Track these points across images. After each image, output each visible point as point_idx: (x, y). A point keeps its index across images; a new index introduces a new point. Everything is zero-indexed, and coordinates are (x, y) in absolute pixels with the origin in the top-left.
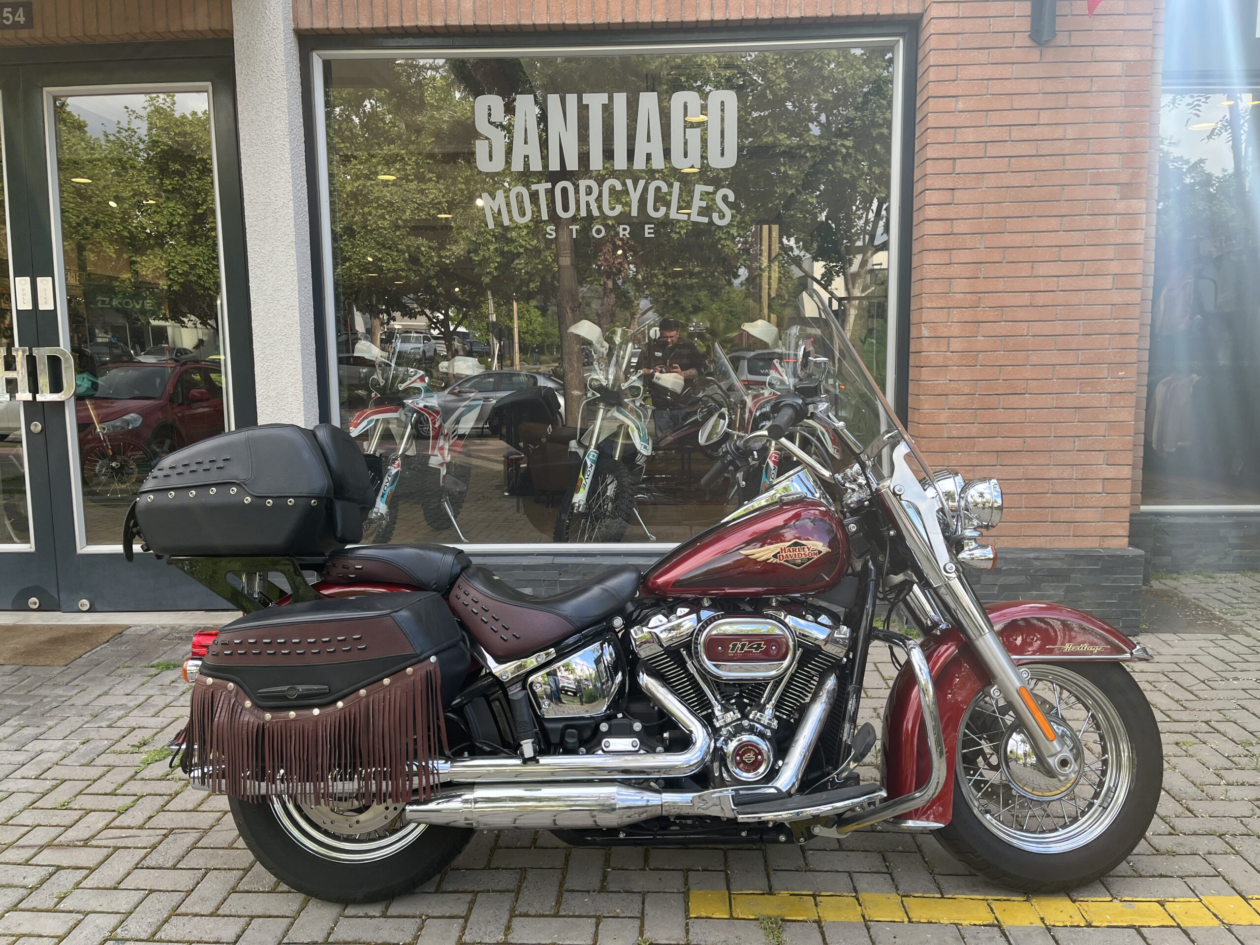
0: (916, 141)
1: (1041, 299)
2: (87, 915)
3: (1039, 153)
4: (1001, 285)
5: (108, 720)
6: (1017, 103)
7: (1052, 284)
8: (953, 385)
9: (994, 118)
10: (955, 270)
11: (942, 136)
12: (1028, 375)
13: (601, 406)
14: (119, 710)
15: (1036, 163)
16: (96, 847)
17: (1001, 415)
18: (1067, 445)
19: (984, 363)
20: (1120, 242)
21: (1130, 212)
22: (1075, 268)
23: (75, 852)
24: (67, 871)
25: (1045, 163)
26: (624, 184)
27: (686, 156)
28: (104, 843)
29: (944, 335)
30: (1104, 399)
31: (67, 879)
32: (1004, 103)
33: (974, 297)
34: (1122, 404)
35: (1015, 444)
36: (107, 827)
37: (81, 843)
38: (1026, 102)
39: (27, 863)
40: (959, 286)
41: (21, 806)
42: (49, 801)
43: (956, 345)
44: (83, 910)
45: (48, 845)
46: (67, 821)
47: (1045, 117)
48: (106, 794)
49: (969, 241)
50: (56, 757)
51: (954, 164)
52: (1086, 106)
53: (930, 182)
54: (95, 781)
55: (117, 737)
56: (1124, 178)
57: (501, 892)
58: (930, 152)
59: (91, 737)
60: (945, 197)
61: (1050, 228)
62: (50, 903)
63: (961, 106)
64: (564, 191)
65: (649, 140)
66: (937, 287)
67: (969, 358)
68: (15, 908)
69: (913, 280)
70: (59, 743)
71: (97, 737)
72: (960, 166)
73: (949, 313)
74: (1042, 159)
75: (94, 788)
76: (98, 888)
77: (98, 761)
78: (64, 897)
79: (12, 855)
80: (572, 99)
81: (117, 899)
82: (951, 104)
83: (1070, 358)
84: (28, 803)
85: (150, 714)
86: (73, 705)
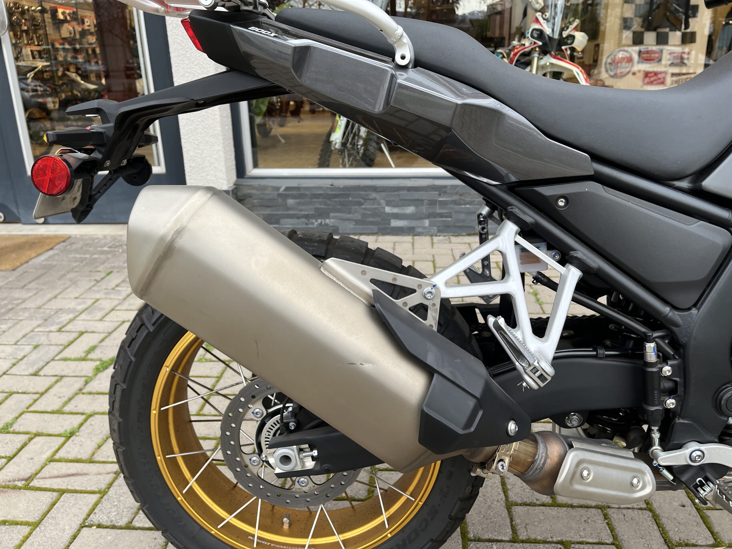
5: (59, 323)
14: (68, 314)
16: (38, 490)
36: (52, 460)
37: (22, 484)
48: (53, 412)
54: (42, 394)
55: (65, 342)
59: (41, 341)
71: (46, 342)
77: (46, 371)
85: (97, 318)
86: (26, 308)
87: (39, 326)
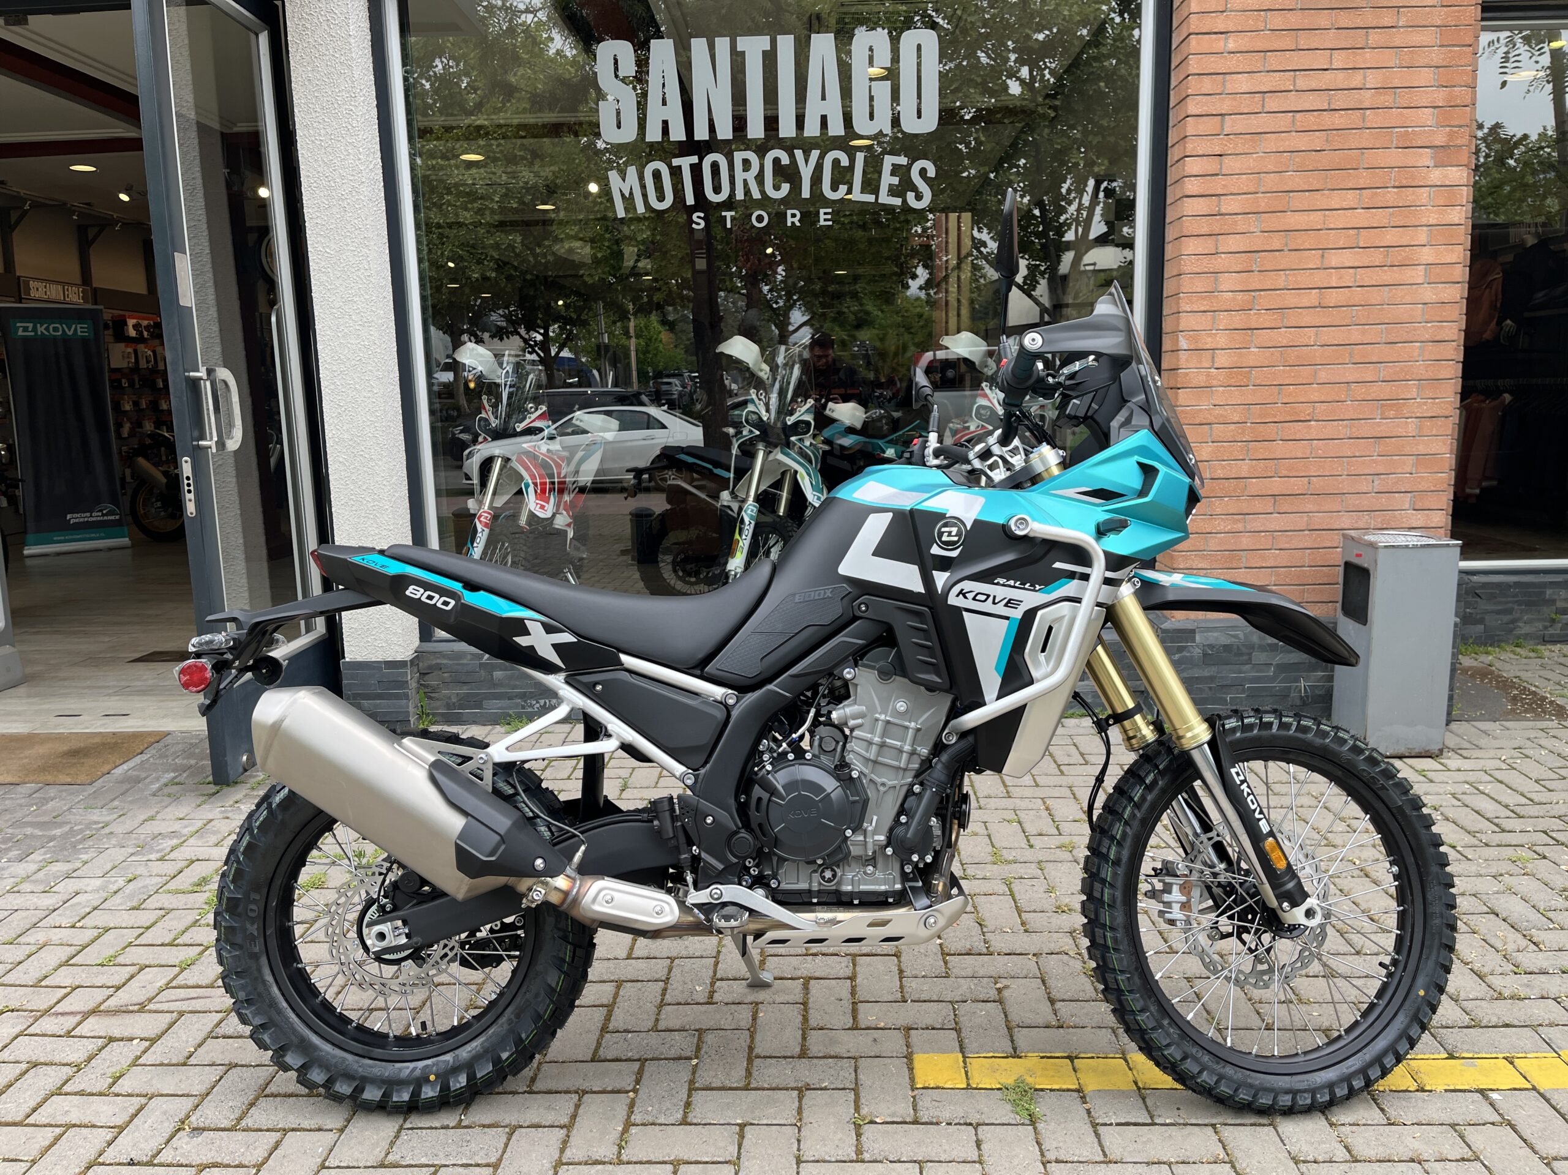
0: (1172, 93)
1: (1333, 298)
2: (150, 1099)
3: (1333, 107)
4: (1281, 280)
5: (158, 851)
6: (1304, 41)
7: (1348, 277)
8: (1218, 411)
9: (1274, 60)
10: (1222, 262)
11: (1207, 85)
12: (1315, 397)
13: (761, 446)
14: (171, 838)
15: (1329, 120)
16: (155, 1012)
17: (1280, 449)
18: (1363, 485)
19: (1258, 382)
20: (1435, 222)
21: (1448, 183)
22: (1377, 257)
23: (128, 1019)
24: (122, 1043)
25: (1338, 120)
26: (792, 156)
27: (872, 117)
28: (165, 1007)
29: (1208, 347)
30: (1412, 426)
31: (120, 1054)
32: (1286, 42)
33: (1247, 296)
34: (1434, 432)
35: (1297, 485)
36: (167, 986)
37: (136, 1008)
38: (1315, 40)
39: (68, 1034)
40: (1228, 282)
41: (54, 962)
42: (91, 955)
43: (1222, 359)
44: (144, 1093)
45: (94, 1012)
46: (117, 980)
47: (1339, 60)
48: (162, 945)
49: (1241, 223)
50: (95, 899)
51: (1223, 121)
52: (1392, 45)
53: (1191, 146)
54: (148, 928)
55: (172, 872)
56: (1440, 139)
57: (673, 1059)
58: (1192, 107)
59: (138, 873)
60: (1210, 165)
61: (1345, 205)
62: (102, 1085)
63: (1231, 45)
64: (715, 167)
65: (823, 98)
66: (1200, 285)
67: (1239, 377)
68: (58, 1092)
69: (1166, 276)
70: (98, 882)
71: (145, 873)
72: (1229, 124)
73: (1214, 318)
74: (1337, 114)
75: (148, 938)
76: (162, 1065)
77: (150, 903)
78: (119, 1078)
79: (47, 1024)
80: (723, 44)
81: (188, 1078)
82: (1219, 43)
83: (1368, 374)
84: (64, 959)
85: (211, 843)
86: (112, 833)
87: (132, 854)
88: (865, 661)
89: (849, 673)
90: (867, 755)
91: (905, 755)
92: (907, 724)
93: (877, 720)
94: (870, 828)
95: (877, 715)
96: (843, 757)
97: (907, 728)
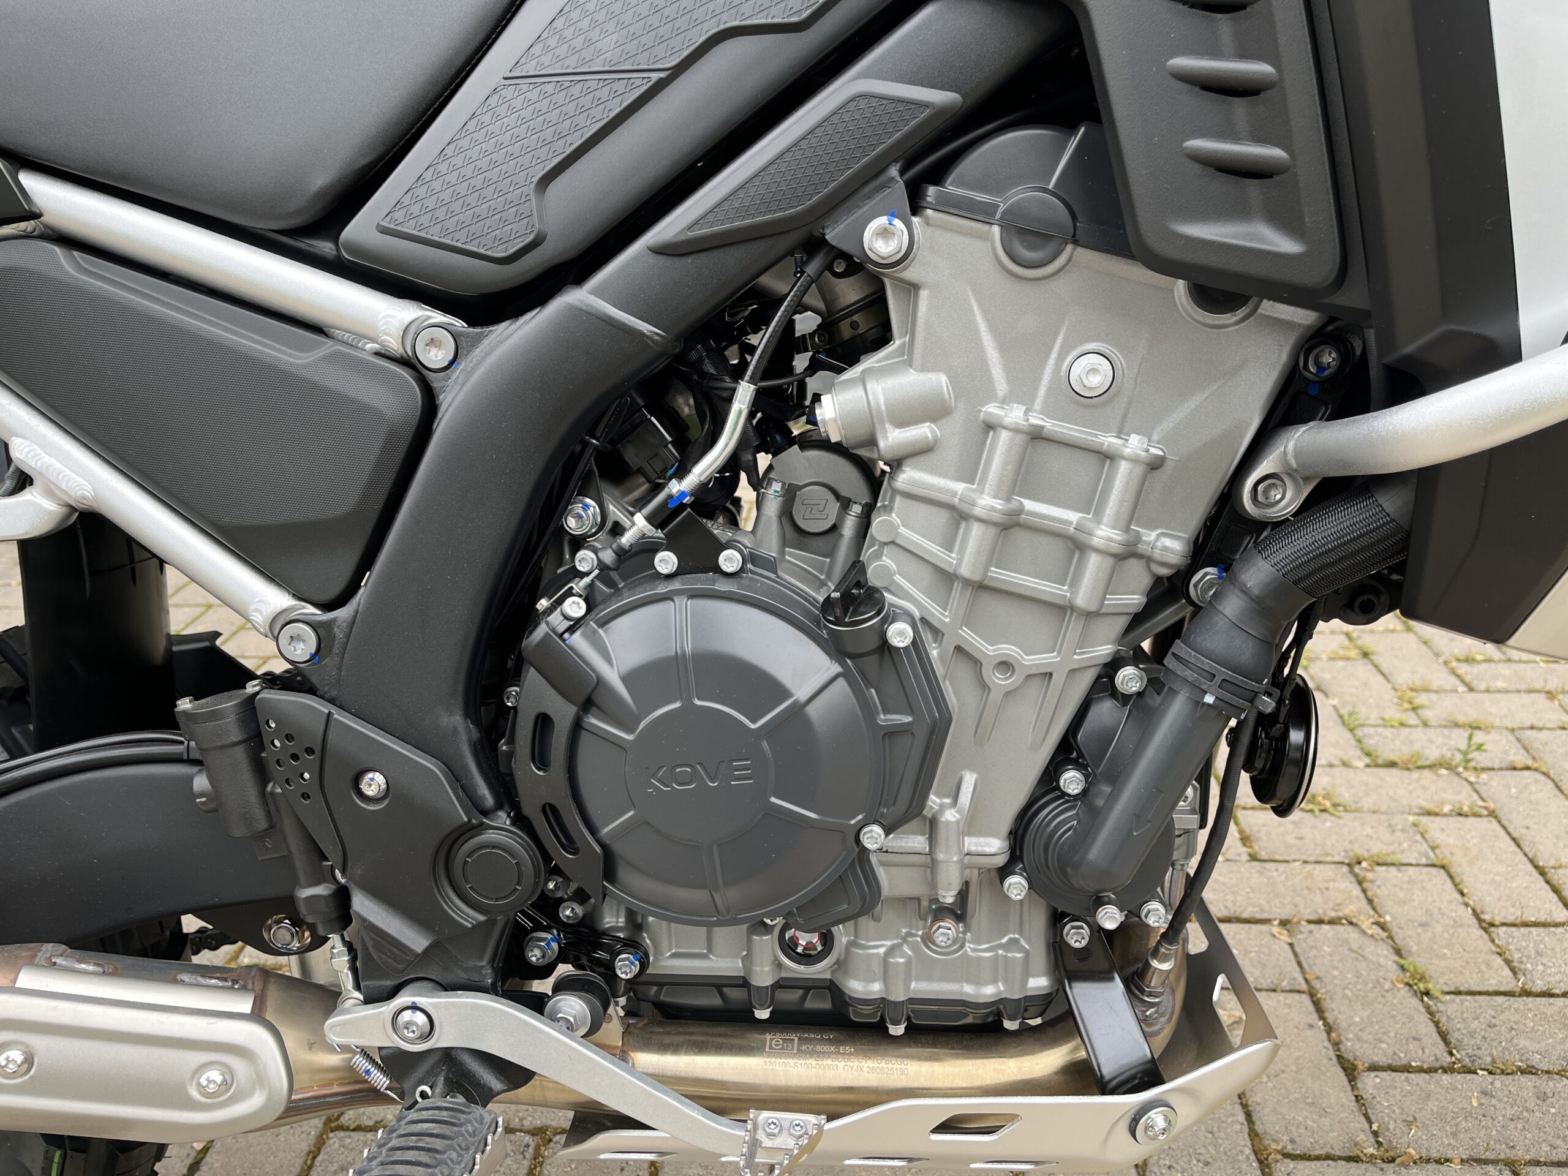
88: (951, 187)
89: (885, 233)
90: (948, 559)
91: (1094, 562)
92: (1109, 441)
93: (990, 427)
94: (950, 816)
95: (992, 409)
96: (857, 567)
97: (1107, 457)
